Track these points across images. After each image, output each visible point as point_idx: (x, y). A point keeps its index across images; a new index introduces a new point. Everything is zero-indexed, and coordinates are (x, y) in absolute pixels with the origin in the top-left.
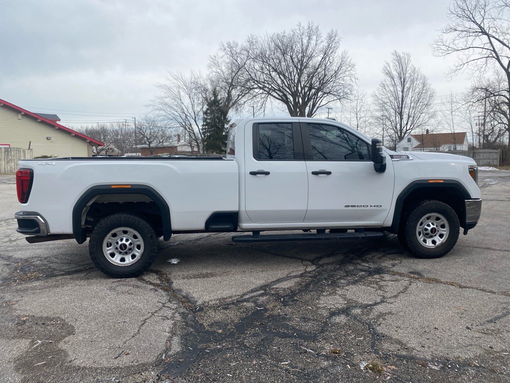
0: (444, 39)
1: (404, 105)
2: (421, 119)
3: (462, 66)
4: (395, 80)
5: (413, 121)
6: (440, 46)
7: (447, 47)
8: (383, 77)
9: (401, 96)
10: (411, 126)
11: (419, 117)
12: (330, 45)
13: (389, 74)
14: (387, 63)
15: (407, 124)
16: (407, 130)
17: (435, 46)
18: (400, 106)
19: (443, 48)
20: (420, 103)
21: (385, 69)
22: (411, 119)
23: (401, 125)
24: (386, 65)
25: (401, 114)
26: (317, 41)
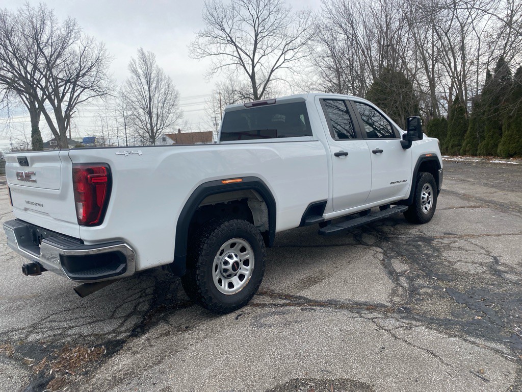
0: (200, 43)
1: (152, 105)
2: (169, 119)
3: (216, 70)
4: (141, 78)
5: (162, 120)
6: (196, 49)
7: (203, 51)
8: (129, 75)
9: (148, 96)
10: (161, 126)
11: (168, 117)
12: (70, 34)
13: (135, 71)
14: (133, 60)
15: (157, 124)
16: (157, 130)
17: (192, 48)
18: (149, 106)
19: (199, 51)
20: (167, 103)
21: (131, 65)
22: (160, 118)
23: (151, 124)
24: (132, 62)
25: (150, 114)
26: (52, 27)
